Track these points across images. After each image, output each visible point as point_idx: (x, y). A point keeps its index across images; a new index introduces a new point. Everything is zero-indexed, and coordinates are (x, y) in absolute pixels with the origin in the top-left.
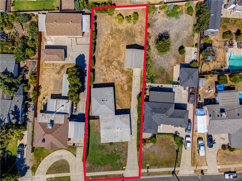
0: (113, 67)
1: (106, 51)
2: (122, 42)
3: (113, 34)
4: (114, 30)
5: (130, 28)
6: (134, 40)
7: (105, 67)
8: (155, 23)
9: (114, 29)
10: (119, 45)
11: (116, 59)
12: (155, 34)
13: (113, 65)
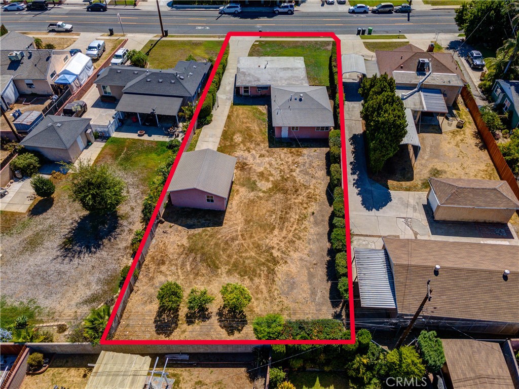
0: (271, 178)
1: (294, 216)
2: (237, 236)
3: (268, 260)
4: (262, 275)
5: (200, 278)
6: (192, 239)
7: (297, 180)
8: (95, 288)
9: (260, 276)
10: (248, 229)
11: (261, 194)
12: (113, 253)
13: (270, 183)
